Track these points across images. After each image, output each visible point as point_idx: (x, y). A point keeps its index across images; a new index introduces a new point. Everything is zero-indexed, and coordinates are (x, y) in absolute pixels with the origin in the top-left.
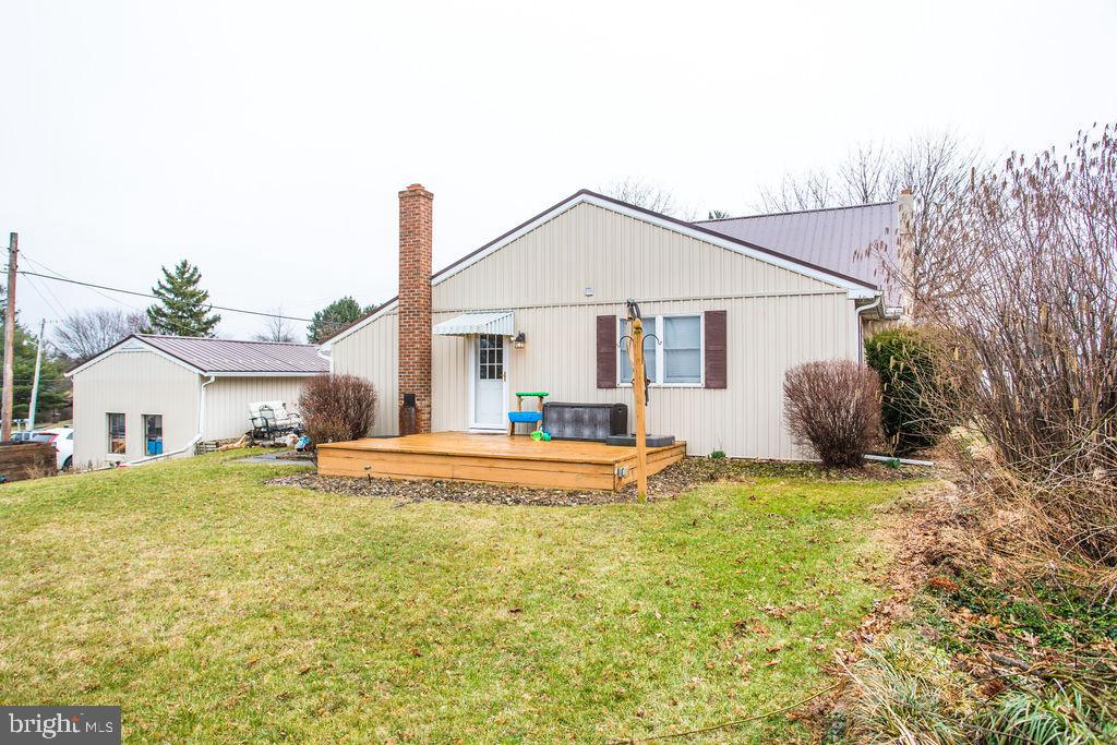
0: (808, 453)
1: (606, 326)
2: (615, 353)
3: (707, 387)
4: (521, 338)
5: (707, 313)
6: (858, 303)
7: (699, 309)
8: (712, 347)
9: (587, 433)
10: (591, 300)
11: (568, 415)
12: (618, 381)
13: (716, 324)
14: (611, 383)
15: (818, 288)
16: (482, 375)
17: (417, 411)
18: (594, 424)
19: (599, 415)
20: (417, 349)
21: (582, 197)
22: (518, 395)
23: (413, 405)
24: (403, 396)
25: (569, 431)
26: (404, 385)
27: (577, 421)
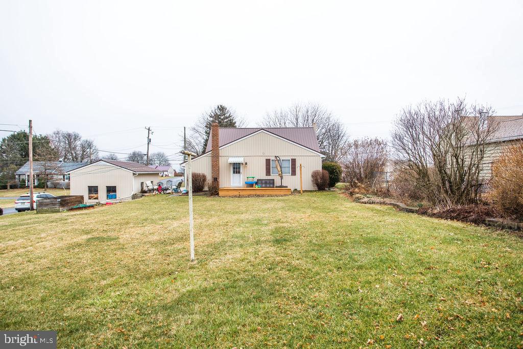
0: (316, 188)
1: (268, 161)
2: (270, 167)
3: (292, 175)
4: (246, 164)
5: (292, 159)
6: (322, 158)
7: (290, 158)
8: (292, 166)
9: (268, 186)
10: (264, 155)
11: (263, 182)
12: (271, 174)
13: (294, 161)
14: (269, 174)
15: (314, 155)
16: (234, 173)
17: (218, 182)
18: (270, 183)
19: (271, 181)
20: (218, 166)
21: (262, 131)
22: (248, 178)
23: (217, 180)
24: (213, 178)
25: (264, 185)
26: (214, 175)
27: (266, 183)
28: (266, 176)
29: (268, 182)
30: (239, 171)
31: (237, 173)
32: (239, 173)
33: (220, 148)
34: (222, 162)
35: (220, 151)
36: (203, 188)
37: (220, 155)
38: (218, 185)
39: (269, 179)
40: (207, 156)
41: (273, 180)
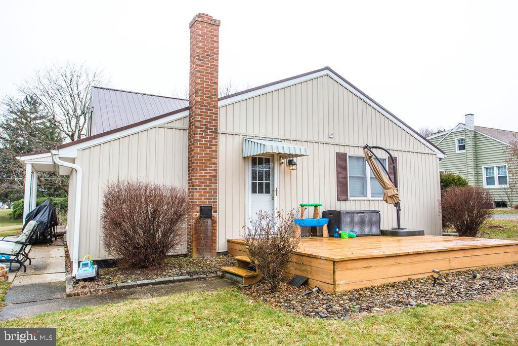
1: (341, 159)
2: (347, 178)
5: (389, 159)
7: (385, 155)
9: (366, 230)
10: (331, 141)
12: (349, 197)
14: (345, 197)
16: (254, 191)
17: (214, 222)
18: (371, 224)
19: (374, 217)
20: (214, 164)
21: (327, 72)
22: (302, 206)
23: (210, 216)
24: (198, 209)
25: (357, 229)
26: (200, 198)
27: (362, 222)
28: (338, 200)
29: (367, 219)
30: (268, 185)
31: (261, 192)
32: (268, 192)
33: (220, 104)
34: (227, 152)
35: (222, 113)
37: (221, 128)
38: (214, 234)
39: (358, 209)
40: (170, 125)
41: (378, 213)
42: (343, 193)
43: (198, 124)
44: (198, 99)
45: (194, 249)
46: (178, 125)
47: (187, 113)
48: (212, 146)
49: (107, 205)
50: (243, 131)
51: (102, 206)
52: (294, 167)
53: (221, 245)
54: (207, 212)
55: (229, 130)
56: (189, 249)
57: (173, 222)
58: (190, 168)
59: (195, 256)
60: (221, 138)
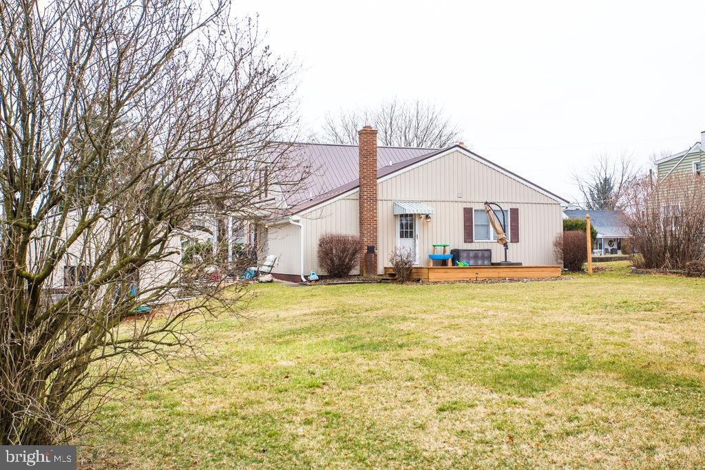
1: (468, 213)
2: (472, 226)
3: (512, 242)
4: (428, 216)
5: (511, 209)
7: (507, 207)
8: (513, 224)
9: (479, 263)
10: (460, 199)
11: (472, 254)
12: (474, 239)
13: (515, 213)
14: (470, 240)
15: (550, 201)
16: (402, 236)
17: (376, 256)
18: (483, 258)
19: (486, 254)
20: (376, 220)
21: (457, 148)
22: (434, 246)
23: (374, 252)
24: (366, 248)
25: (472, 262)
26: (367, 241)
27: (476, 257)
28: (465, 242)
29: (480, 255)
30: (411, 233)
31: (407, 237)
32: (411, 236)
33: (378, 181)
34: (384, 212)
35: (379, 188)
36: (350, 269)
37: (379, 197)
38: (376, 263)
39: (473, 248)
40: (348, 198)
41: (489, 251)
42: (468, 237)
43: (365, 197)
44: (365, 182)
45: (365, 271)
46: (353, 197)
47: (358, 189)
48: (374, 210)
49: (320, 245)
50: (394, 198)
51: (318, 246)
52: (429, 220)
53: (380, 270)
54: (372, 250)
55: (385, 198)
56: (361, 271)
57: (354, 254)
58: (361, 223)
59: (365, 275)
60: (379, 203)
